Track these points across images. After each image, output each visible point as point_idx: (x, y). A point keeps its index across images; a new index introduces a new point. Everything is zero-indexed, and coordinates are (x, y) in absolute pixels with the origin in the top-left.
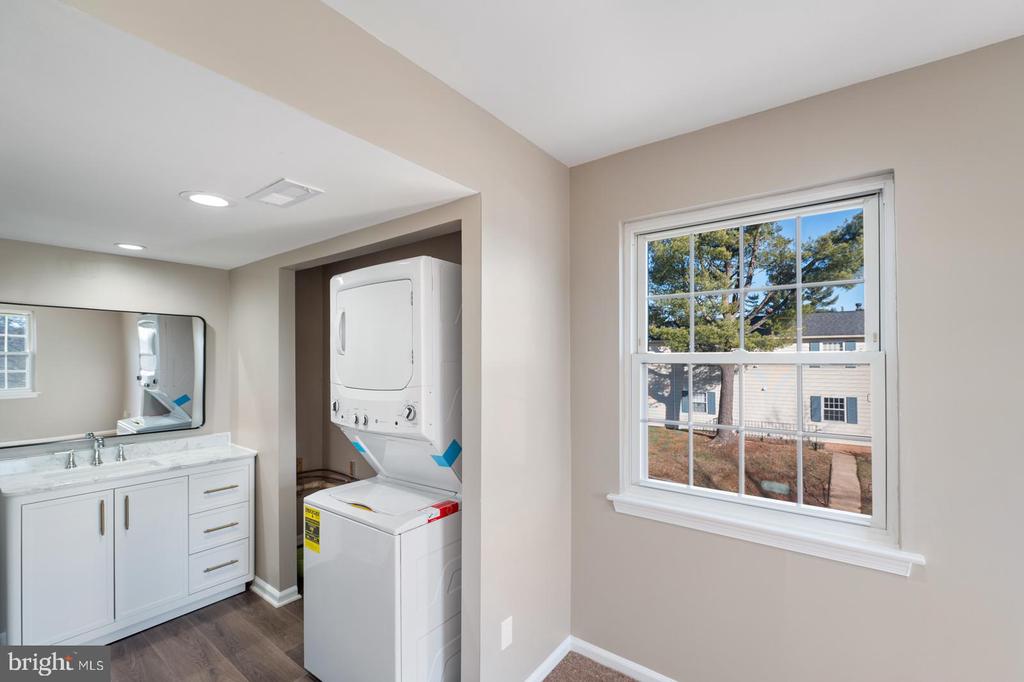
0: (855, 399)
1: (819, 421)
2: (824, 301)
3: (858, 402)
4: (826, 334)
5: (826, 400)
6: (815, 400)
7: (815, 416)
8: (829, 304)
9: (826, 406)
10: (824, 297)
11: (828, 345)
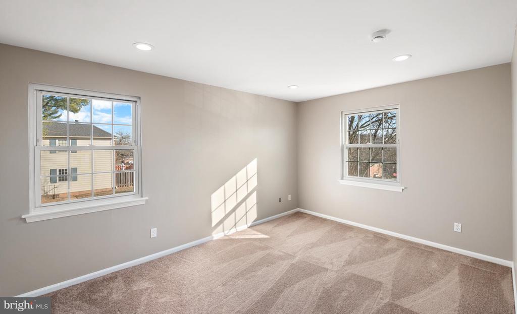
0: (76, 168)
1: (56, 182)
2: (53, 116)
3: (78, 170)
4: (60, 135)
5: (60, 170)
6: (53, 171)
7: (53, 181)
8: (56, 118)
9: (60, 174)
10: (53, 114)
11: (61, 141)
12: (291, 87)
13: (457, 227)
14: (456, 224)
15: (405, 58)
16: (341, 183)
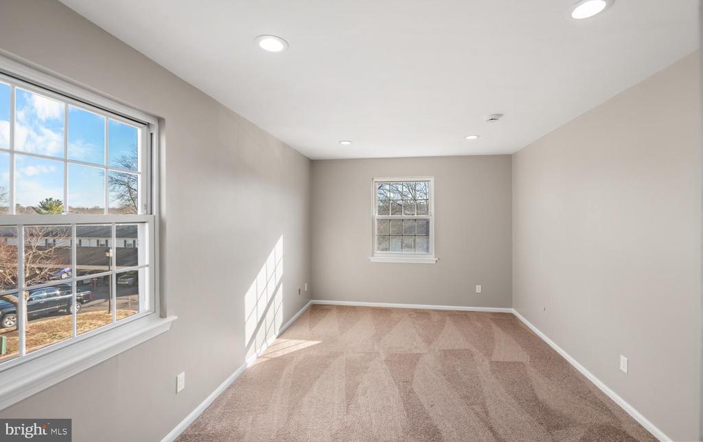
12: (343, 143)
13: (478, 289)
14: (477, 286)
15: (475, 137)
16: (372, 261)
